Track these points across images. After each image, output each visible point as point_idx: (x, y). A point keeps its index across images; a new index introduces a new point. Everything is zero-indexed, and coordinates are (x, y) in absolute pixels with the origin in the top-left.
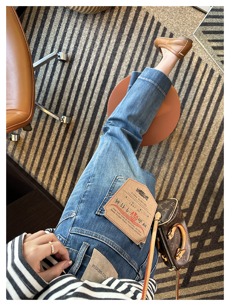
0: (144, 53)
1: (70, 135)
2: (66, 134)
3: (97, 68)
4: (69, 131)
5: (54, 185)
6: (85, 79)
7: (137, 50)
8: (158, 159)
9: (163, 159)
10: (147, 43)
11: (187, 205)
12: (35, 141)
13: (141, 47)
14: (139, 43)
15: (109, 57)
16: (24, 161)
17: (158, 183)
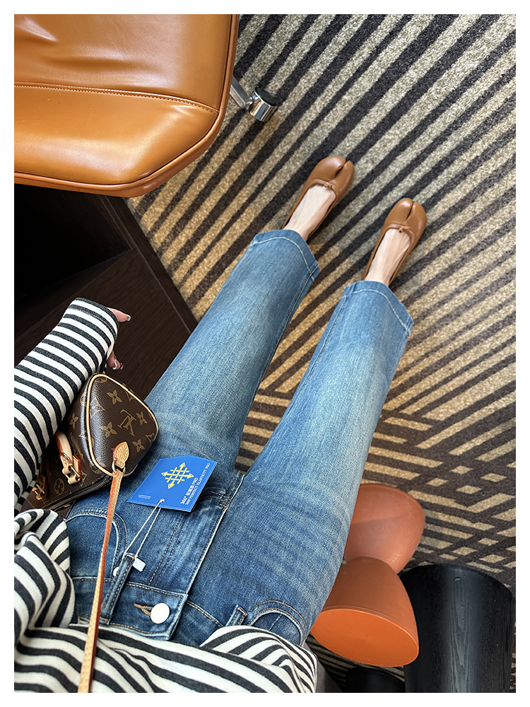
1: (257, 151)
2: (248, 144)
4: (255, 140)
5: (177, 251)
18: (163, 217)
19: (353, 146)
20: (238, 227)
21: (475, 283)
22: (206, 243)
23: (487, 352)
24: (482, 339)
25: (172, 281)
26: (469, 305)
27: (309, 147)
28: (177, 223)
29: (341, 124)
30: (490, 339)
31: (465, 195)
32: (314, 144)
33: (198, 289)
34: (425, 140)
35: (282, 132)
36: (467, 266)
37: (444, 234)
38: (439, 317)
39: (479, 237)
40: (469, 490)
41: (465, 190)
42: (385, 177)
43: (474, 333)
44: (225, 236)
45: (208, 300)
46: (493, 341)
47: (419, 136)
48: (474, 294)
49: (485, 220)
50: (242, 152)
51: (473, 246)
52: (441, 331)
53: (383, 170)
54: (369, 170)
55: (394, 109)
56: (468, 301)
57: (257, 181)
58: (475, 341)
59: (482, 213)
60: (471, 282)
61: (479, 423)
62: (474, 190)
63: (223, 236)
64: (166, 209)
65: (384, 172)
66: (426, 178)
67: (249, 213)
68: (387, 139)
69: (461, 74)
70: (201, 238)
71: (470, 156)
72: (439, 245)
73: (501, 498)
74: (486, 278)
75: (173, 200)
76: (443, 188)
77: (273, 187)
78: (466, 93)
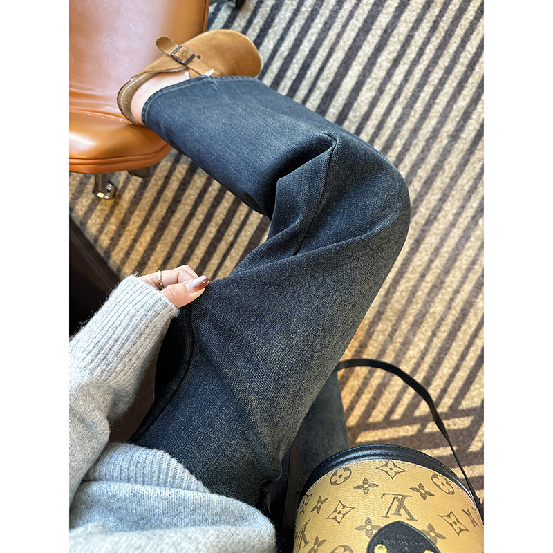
0: (433, 39)
3: (321, 55)
6: (289, 73)
7: (420, 30)
8: (427, 283)
9: (439, 286)
10: (444, 18)
11: (475, 400)
12: (146, 198)
13: (431, 24)
14: (427, 16)
15: (353, 34)
16: (111, 240)
17: (419, 340)
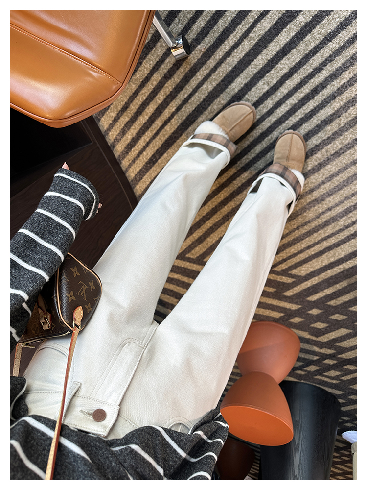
5: (125, 146)
18: (116, 120)
19: (255, 72)
20: (168, 130)
21: (336, 177)
22: (146, 140)
23: (341, 228)
24: (338, 218)
25: (121, 168)
26: (331, 193)
27: (223, 71)
28: (125, 125)
29: (247, 55)
30: (344, 218)
31: (333, 112)
32: (226, 69)
33: (139, 174)
34: (308, 69)
35: (203, 60)
36: (331, 165)
37: (316, 140)
38: (309, 201)
39: (342, 143)
40: (320, 325)
41: (334, 108)
42: (276, 96)
43: (333, 213)
44: (159, 136)
45: (145, 182)
46: (345, 220)
47: (303, 66)
48: (335, 185)
49: (347, 131)
50: (174, 74)
51: (337, 149)
52: (309, 211)
53: (276, 91)
54: (265, 90)
55: (286, 44)
56: (330, 190)
57: (183, 95)
58: (334, 219)
59: (345, 126)
60: (333, 176)
61: (331, 278)
62: (340, 108)
63: (157, 136)
64: (118, 114)
65: (277, 92)
66: (306, 98)
67: (177, 119)
68: (280, 67)
69: (337, 20)
70: (142, 136)
71: (340, 82)
72: (312, 148)
73: (343, 332)
74: (344, 173)
75: (122, 108)
76: (317, 106)
77: (195, 101)
78: (340, 35)
